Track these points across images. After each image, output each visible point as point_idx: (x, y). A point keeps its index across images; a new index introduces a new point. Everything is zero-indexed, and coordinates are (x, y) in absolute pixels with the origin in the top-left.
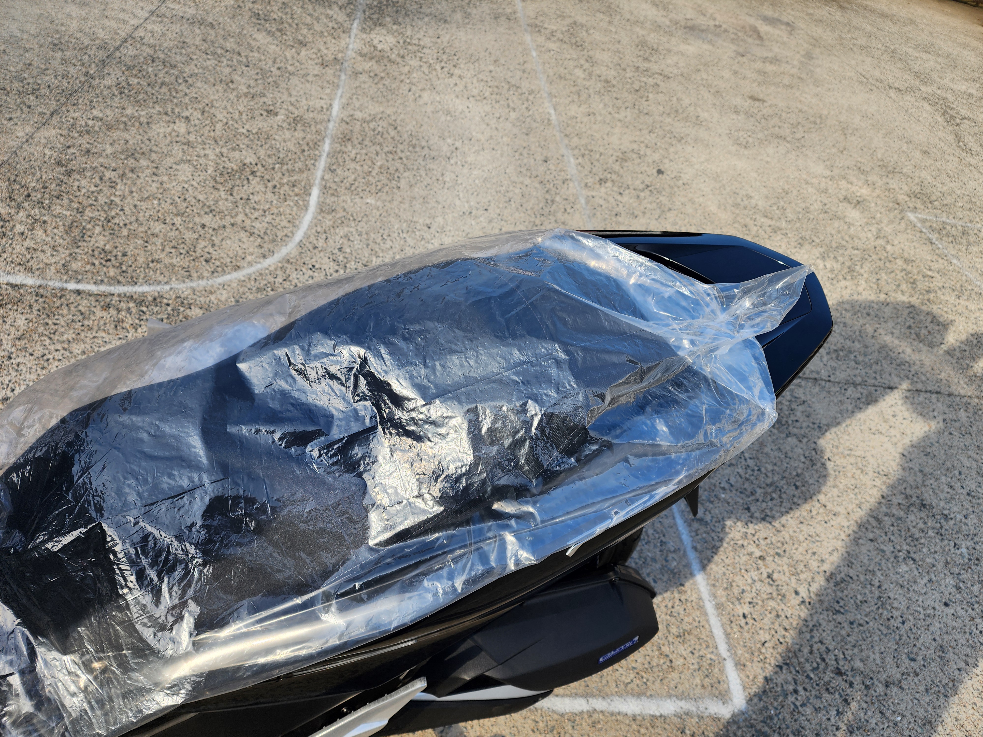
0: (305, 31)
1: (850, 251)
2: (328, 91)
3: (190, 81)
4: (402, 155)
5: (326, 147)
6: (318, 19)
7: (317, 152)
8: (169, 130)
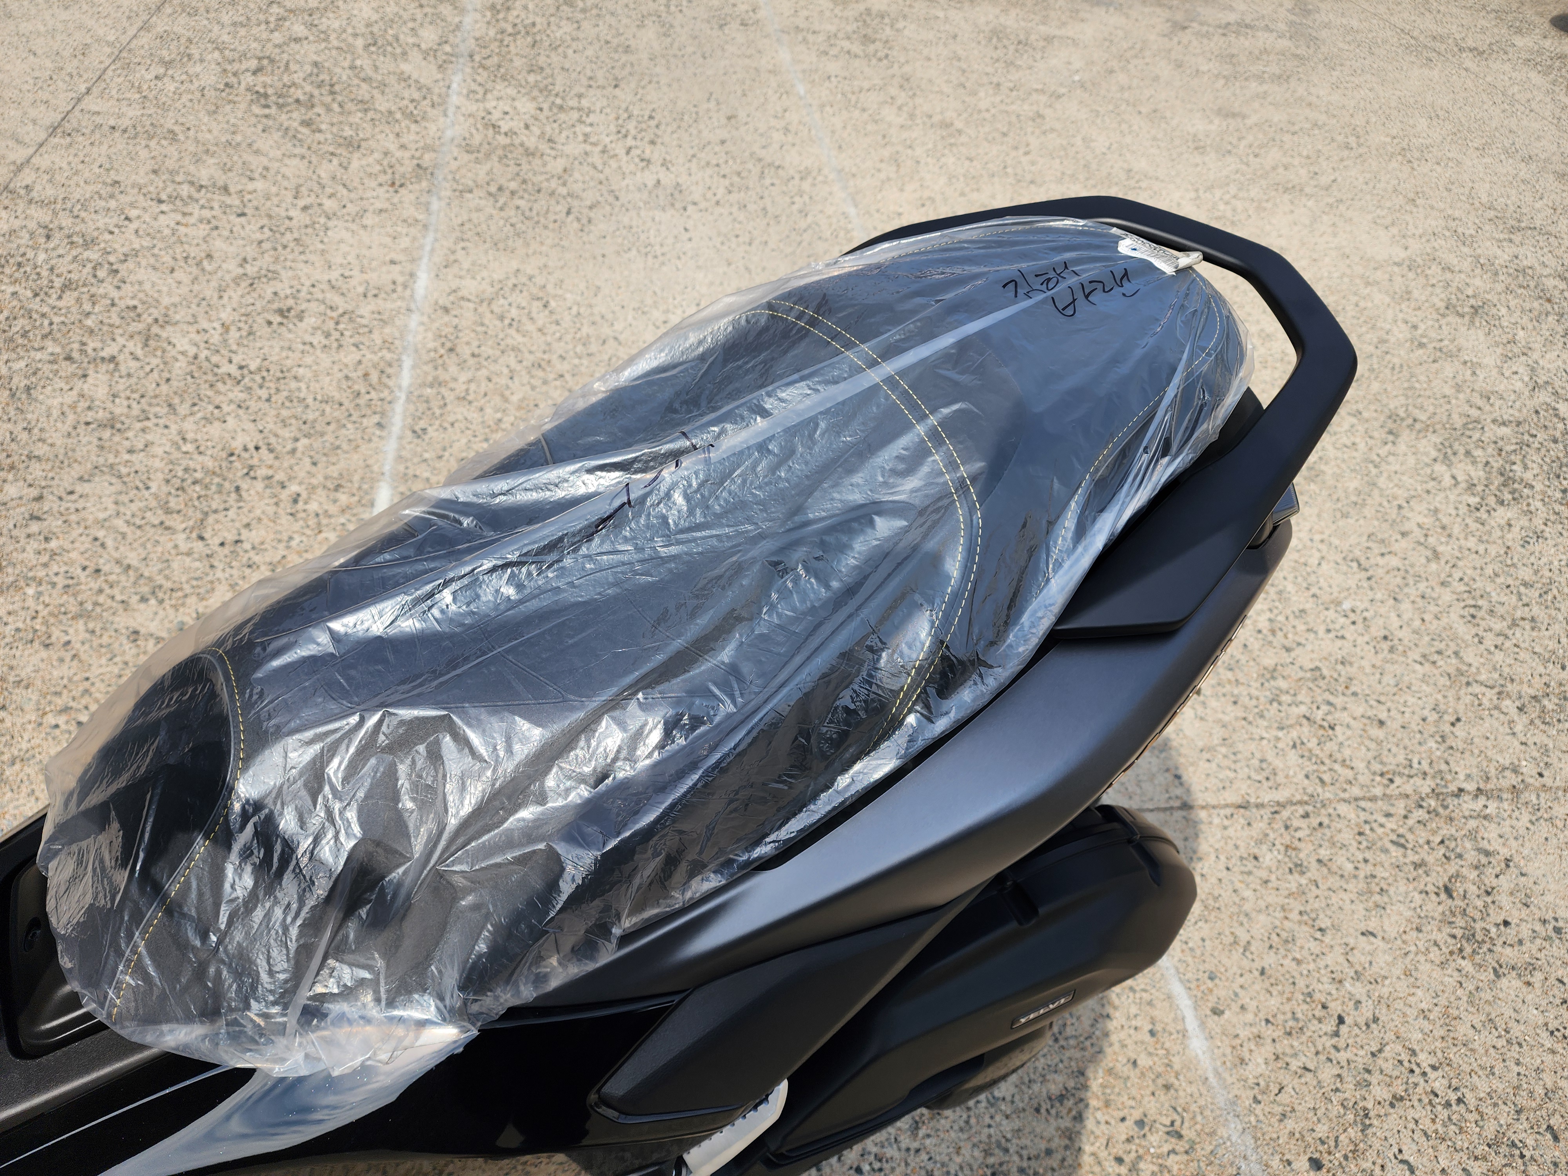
0: (356, 118)
1: (1493, 432)
2: (405, 242)
3: (122, 268)
4: (564, 367)
5: (406, 378)
6: (383, 86)
7: (385, 394)
8: (70, 398)
